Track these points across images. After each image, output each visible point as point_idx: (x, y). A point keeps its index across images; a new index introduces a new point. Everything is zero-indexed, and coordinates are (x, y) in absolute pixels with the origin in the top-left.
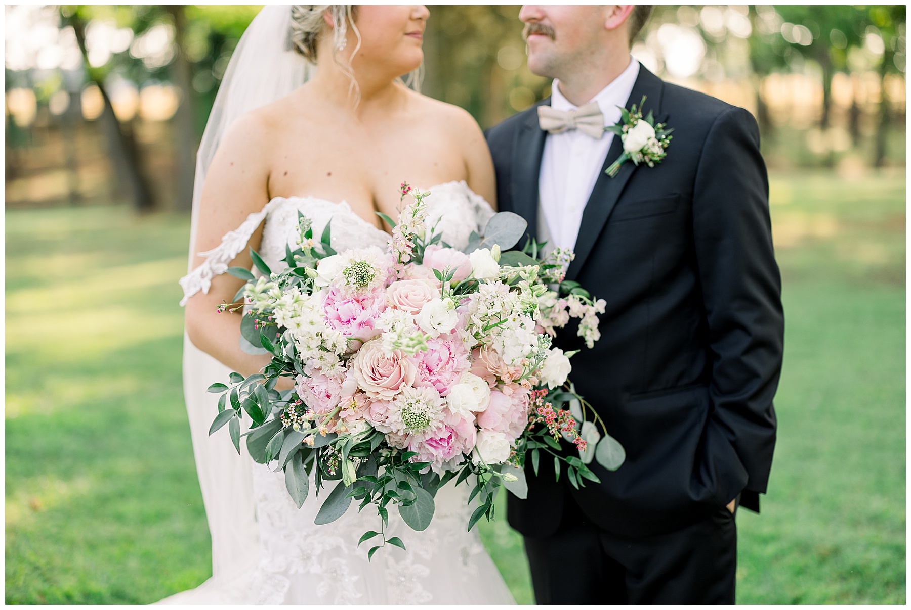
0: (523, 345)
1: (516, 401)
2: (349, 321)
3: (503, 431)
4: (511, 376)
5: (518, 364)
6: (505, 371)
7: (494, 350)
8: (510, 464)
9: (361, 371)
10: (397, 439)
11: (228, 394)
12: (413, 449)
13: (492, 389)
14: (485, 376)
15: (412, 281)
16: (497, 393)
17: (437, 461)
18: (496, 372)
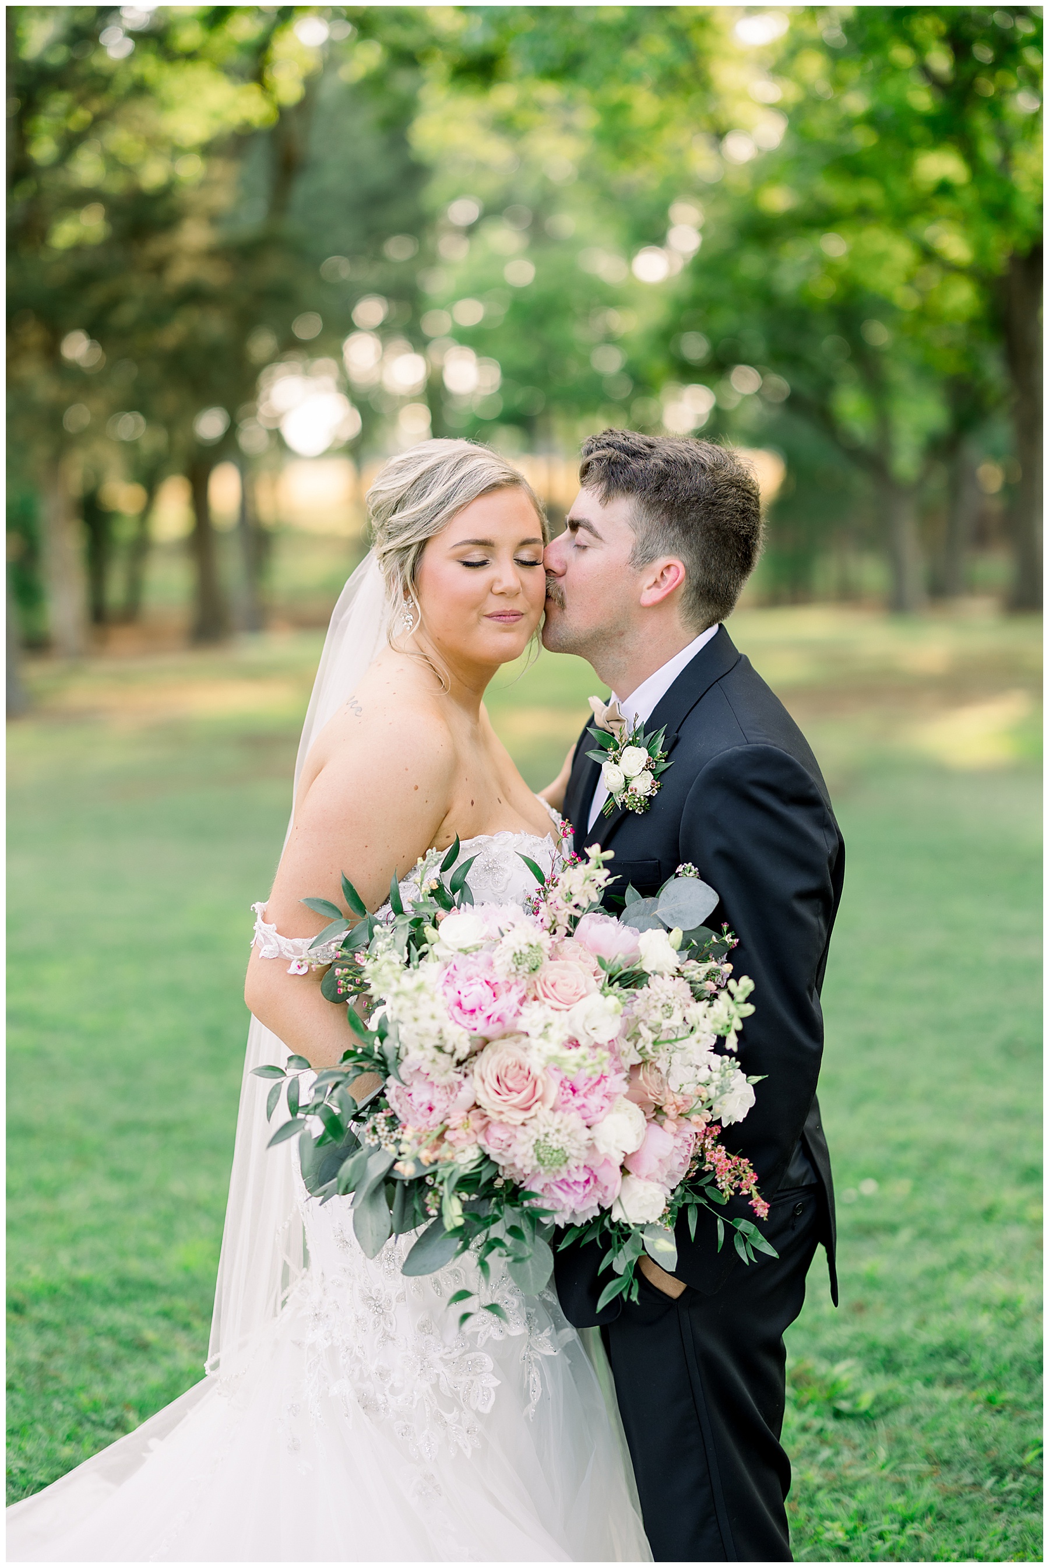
0: (698, 1067)
1: (679, 1142)
2: (473, 1011)
3: (658, 1181)
4: (678, 1108)
5: (688, 1092)
6: (670, 1099)
7: (658, 1070)
8: (659, 1223)
9: (483, 1081)
10: (514, 1171)
11: (286, 1082)
12: (535, 1187)
13: (648, 1121)
14: (642, 1104)
15: (560, 962)
16: (655, 1128)
17: (563, 1211)
18: (658, 1100)
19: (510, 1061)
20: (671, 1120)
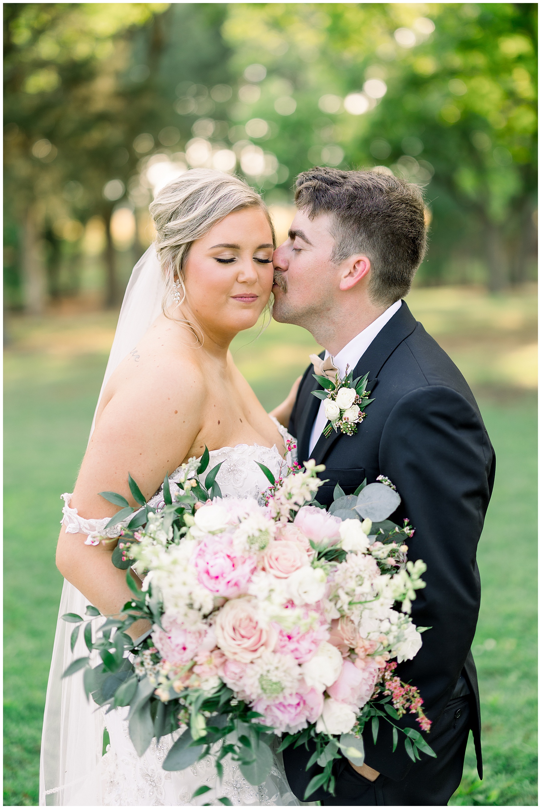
0: (381, 620)
1: (366, 675)
2: (218, 577)
3: (350, 703)
4: (366, 650)
5: (374, 639)
6: (361, 644)
7: (352, 622)
8: (351, 733)
9: (223, 629)
10: (245, 695)
11: (83, 626)
12: (260, 708)
13: (344, 658)
14: (340, 646)
15: (283, 542)
16: (349, 664)
17: (281, 724)
18: (351, 644)
19: (243, 615)
20: (361, 659)
